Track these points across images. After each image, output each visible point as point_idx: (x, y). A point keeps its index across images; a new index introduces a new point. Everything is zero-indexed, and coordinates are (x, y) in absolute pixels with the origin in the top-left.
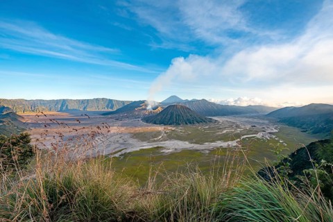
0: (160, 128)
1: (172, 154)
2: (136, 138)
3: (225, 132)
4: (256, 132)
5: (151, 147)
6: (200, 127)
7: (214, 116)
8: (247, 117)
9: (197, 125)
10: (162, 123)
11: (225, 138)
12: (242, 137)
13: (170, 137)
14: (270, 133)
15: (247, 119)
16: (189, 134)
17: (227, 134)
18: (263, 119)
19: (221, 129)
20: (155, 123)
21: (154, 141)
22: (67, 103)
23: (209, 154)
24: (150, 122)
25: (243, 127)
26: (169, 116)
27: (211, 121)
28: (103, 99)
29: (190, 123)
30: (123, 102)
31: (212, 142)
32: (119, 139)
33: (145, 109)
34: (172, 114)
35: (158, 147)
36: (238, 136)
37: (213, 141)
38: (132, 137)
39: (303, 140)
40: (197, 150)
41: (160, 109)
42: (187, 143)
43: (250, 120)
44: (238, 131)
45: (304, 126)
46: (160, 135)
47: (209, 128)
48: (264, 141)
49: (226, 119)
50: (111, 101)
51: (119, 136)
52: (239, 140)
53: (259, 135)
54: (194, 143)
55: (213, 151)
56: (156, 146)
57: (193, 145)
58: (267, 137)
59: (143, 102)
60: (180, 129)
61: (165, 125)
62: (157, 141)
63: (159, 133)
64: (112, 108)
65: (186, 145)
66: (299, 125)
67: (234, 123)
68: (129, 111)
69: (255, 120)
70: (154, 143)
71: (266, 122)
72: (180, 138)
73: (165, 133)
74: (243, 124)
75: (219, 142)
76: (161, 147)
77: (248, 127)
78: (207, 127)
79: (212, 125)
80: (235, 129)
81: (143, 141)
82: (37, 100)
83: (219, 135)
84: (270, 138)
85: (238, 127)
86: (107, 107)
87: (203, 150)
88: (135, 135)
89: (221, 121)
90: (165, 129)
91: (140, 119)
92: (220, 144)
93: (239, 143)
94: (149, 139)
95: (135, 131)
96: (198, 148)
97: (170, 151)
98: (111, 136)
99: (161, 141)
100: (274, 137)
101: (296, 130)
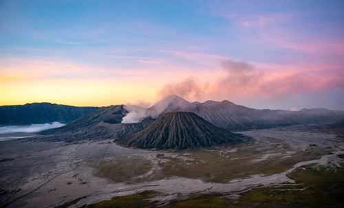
0: (150, 155)
1: (173, 202)
2: (105, 176)
3: (265, 157)
4: (318, 156)
5: (132, 192)
6: (223, 151)
7: (246, 130)
8: (300, 130)
9: (217, 147)
10: (153, 145)
11: (267, 168)
12: (296, 166)
13: (168, 172)
14: (340, 156)
15: (301, 133)
16: (203, 165)
17: (269, 161)
18: (328, 132)
19: (258, 152)
20: (141, 147)
21: (139, 181)
23: (240, 199)
24: (131, 145)
27: (240, 139)
29: (203, 144)
31: (243, 177)
32: (71, 180)
35: (146, 193)
36: (289, 163)
37: (246, 176)
38: (97, 175)
40: (218, 195)
42: (199, 181)
43: (307, 134)
44: (288, 155)
46: (149, 169)
48: (332, 171)
49: (267, 135)
51: (73, 173)
52: (290, 171)
53: (323, 161)
54: (212, 181)
55: (246, 195)
56: (142, 190)
57: (209, 185)
58: (335, 162)
60: (186, 158)
61: (159, 149)
62: (145, 179)
63: (147, 165)
65: (198, 185)
67: (279, 141)
69: (316, 135)
70: (139, 185)
71: (332, 136)
73: (160, 165)
75: (257, 176)
76: (152, 192)
77: (304, 147)
78: (234, 150)
79: (244, 147)
80: (283, 152)
81: (118, 181)
83: (257, 164)
84: (341, 164)
85: (287, 147)
87: (228, 193)
88: (102, 170)
89: (257, 139)
90: (158, 156)
91: (112, 140)
92: (258, 180)
93: (290, 176)
94: (129, 178)
95: (104, 162)
96: (220, 190)
97: (169, 198)
98: (59, 174)
99: (152, 180)
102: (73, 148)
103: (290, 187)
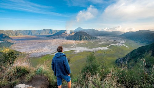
0: (73, 42)
1: (79, 53)
3: (102, 43)
4: (116, 43)
5: (69, 50)
7: (97, 36)
8: (112, 36)
9: (90, 40)
10: (74, 39)
11: (102, 46)
12: (110, 45)
13: (78, 45)
14: (122, 43)
16: (86, 44)
19: (100, 42)
20: (71, 40)
21: (71, 48)
22: (31, 32)
23: (95, 53)
24: (69, 39)
25: (110, 41)
26: (77, 37)
27: (96, 38)
28: (47, 29)
29: (87, 39)
30: (57, 31)
32: (55, 47)
33: (67, 34)
34: (79, 36)
35: (73, 50)
36: (108, 45)
37: (97, 47)
39: (136, 45)
40: (90, 51)
41: (73, 34)
42: (85, 48)
43: (113, 37)
44: (108, 42)
45: (137, 40)
46: (73, 45)
47: (95, 41)
48: (119, 47)
49: (103, 37)
50: (51, 30)
52: (108, 46)
53: (117, 44)
54: (89, 48)
55: (97, 51)
56: (72, 50)
57: (88, 49)
58: (120, 45)
59: (66, 30)
60: (82, 42)
61: (75, 40)
62: (72, 47)
64: (52, 33)
65: (85, 49)
66: (135, 39)
67: (106, 39)
68: (59, 34)
69: (116, 38)
70: (71, 49)
71: (120, 38)
72: (82, 46)
73: (76, 44)
75: (100, 47)
77: (112, 41)
78: (94, 41)
79: (97, 40)
80: (107, 42)
81: (66, 47)
82: (18, 31)
83: (99, 45)
84: (122, 45)
85: (108, 41)
86: (50, 33)
88: (62, 45)
89: (100, 38)
90: (75, 42)
91: (64, 38)
92: (100, 48)
93: (108, 48)
94: (69, 47)
95: (63, 43)
96: (90, 50)
97: (78, 52)
98: (52, 46)
99: (74, 47)
100: (124, 45)
101: (133, 41)
102: (55, 40)
103: (108, 50)
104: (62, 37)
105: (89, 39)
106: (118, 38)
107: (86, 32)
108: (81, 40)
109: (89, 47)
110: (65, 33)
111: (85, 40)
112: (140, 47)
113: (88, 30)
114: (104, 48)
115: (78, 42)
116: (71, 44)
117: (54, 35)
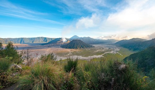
0: (69, 50)
3: (97, 51)
4: (111, 51)
5: (64, 59)
6: (87, 49)
7: (93, 44)
8: (107, 44)
10: (70, 48)
11: (98, 54)
12: (105, 53)
13: (73, 54)
14: (116, 51)
16: (82, 53)
20: (66, 48)
22: (24, 40)
23: (90, 61)
24: (64, 48)
25: (105, 49)
26: (73, 45)
27: (91, 46)
28: (41, 37)
29: (82, 47)
30: (52, 39)
31: (92, 56)
33: (62, 42)
34: (74, 44)
36: (103, 52)
39: (129, 53)
41: (69, 42)
42: (81, 56)
43: (109, 45)
44: (103, 50)
45: (130, 48)
47: (91, 50)
48: (114, 54)
49: (98, 46)
50: (45, 38)
52: (103, 54)
53: (112, 52)
56: (67, 58)
57: (83, 57)
58: (115, 53)
59: (61, 39)
60: (78, 50)
61: (71, 48)
62: (67, 56)
63: (68, 53)
64: (46, 41)
66: (128, 47)
67: (101, 47)
68: (55, 42)
69: (111, 46)
71: (115, 46)
72: (78, 54)
73: (71, 52)
74: (105, 48)
75: (95, 56)
77: (107, 49)
79: (92, 48)
81: (61, 56)
82: (8, 39)
83: (95, 52)
84: (116, 53)
85: (103, 49)
86: (44, 41)
88: (57, 54)
89: (96, 46)
90: (71, 50)
91: (59, 47)
93: (103, 56)
94: (63, 55)
95: (57, 52)
96: (86, 59)
99: (69, 56)
100: (118, 52)
101: (127, 49)
104: (57, 46)
105: (85, 47)
106: (113, 46)
107: (81, 40)
108: (77, 48)
109: (84, 55)
110: (60, 41)
111: (81, 48)
112: (131, 55)
113: (83, 38)
114: (99, 56)
115: (74, 50)
116: (66, 52)
117: (49, 43)
